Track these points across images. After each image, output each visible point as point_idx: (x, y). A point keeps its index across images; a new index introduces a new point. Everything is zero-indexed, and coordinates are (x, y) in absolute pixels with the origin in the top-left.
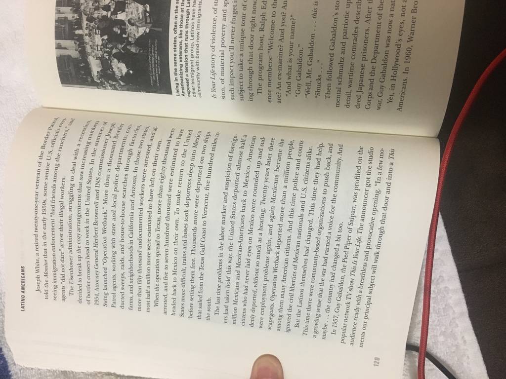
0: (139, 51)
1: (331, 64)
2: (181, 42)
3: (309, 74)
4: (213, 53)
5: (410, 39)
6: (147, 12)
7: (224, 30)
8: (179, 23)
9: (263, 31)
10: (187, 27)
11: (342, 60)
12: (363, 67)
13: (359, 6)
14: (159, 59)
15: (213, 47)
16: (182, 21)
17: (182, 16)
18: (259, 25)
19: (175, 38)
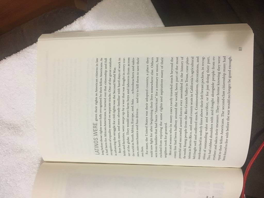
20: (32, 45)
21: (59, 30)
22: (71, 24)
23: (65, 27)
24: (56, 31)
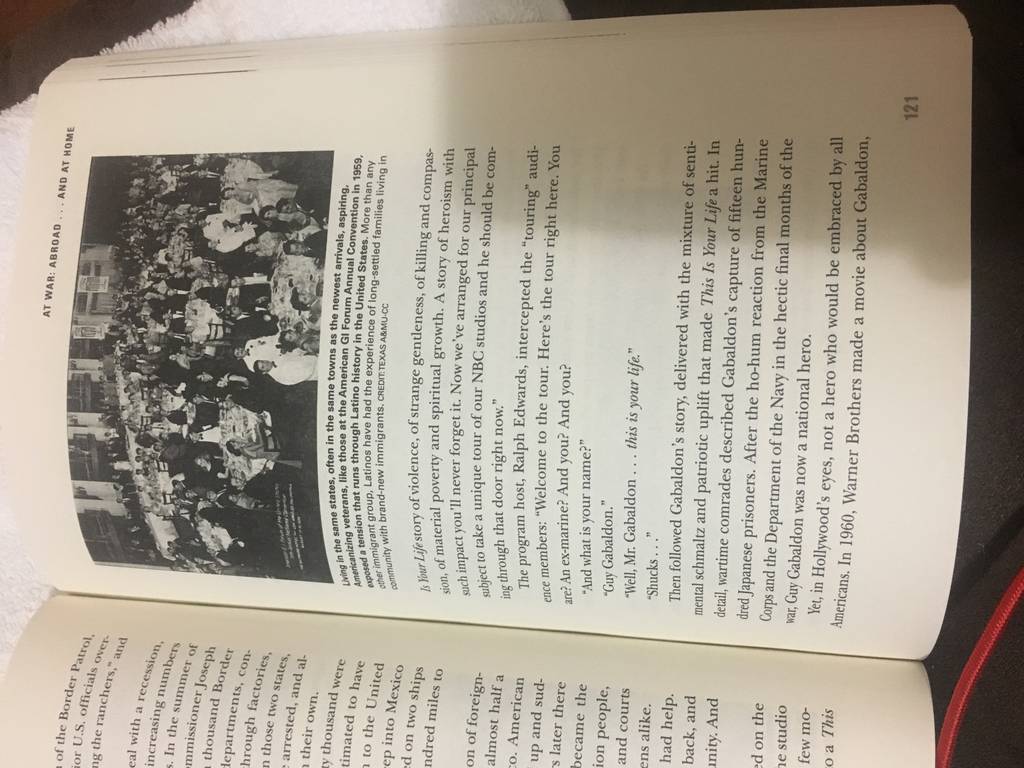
0: (256, 506)
1: (677, 541)
2: (344, 491)
3: (630, 558)
4: (417, 512)
5: (849, 498)
6: (268, 428)
7: (435, 467)
8: (337, 452)
9: (523, 471)
10: (355, 459)
11: (701, 534)
12: (748, 549)
13: (728, 426)
14: (299, 522)
15: (416, 502)
16: (343, 448)
17: (343, 436)
18: (512, 460)
19: (331, 482)
20: (24, 102)
21: (130, 38)
22: (184, 14)
23: (157, 25)
24: (120, 43)
